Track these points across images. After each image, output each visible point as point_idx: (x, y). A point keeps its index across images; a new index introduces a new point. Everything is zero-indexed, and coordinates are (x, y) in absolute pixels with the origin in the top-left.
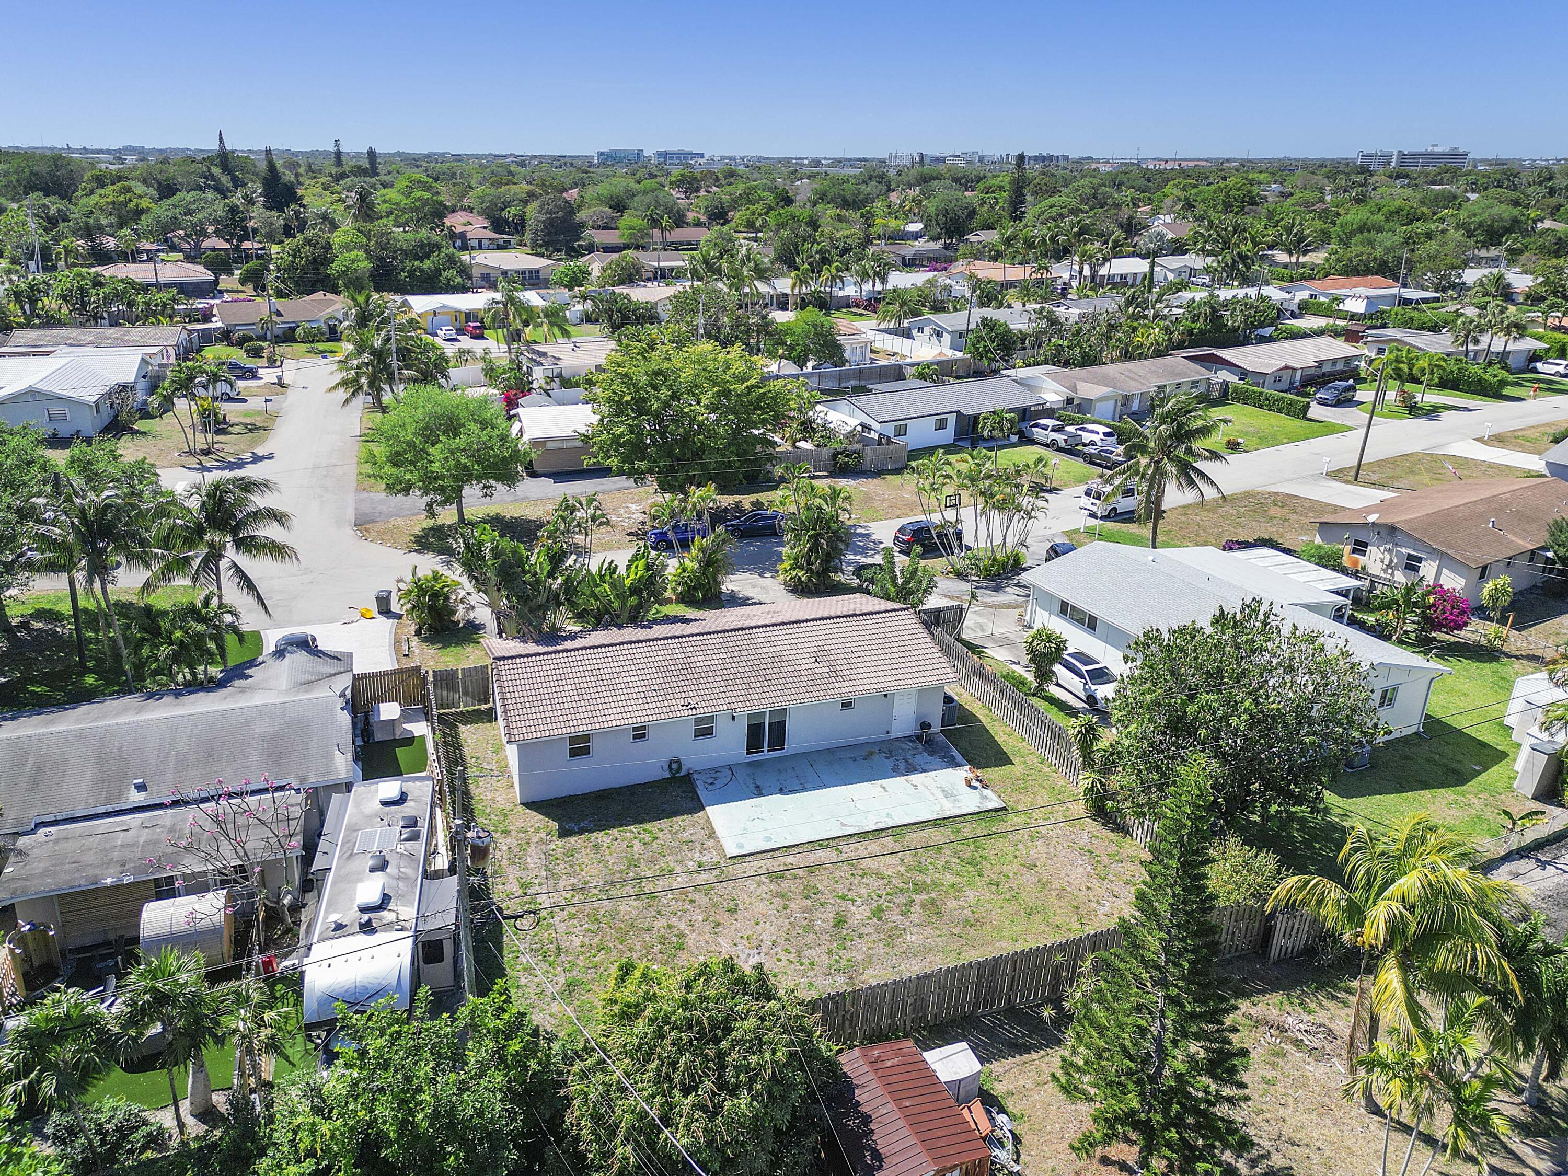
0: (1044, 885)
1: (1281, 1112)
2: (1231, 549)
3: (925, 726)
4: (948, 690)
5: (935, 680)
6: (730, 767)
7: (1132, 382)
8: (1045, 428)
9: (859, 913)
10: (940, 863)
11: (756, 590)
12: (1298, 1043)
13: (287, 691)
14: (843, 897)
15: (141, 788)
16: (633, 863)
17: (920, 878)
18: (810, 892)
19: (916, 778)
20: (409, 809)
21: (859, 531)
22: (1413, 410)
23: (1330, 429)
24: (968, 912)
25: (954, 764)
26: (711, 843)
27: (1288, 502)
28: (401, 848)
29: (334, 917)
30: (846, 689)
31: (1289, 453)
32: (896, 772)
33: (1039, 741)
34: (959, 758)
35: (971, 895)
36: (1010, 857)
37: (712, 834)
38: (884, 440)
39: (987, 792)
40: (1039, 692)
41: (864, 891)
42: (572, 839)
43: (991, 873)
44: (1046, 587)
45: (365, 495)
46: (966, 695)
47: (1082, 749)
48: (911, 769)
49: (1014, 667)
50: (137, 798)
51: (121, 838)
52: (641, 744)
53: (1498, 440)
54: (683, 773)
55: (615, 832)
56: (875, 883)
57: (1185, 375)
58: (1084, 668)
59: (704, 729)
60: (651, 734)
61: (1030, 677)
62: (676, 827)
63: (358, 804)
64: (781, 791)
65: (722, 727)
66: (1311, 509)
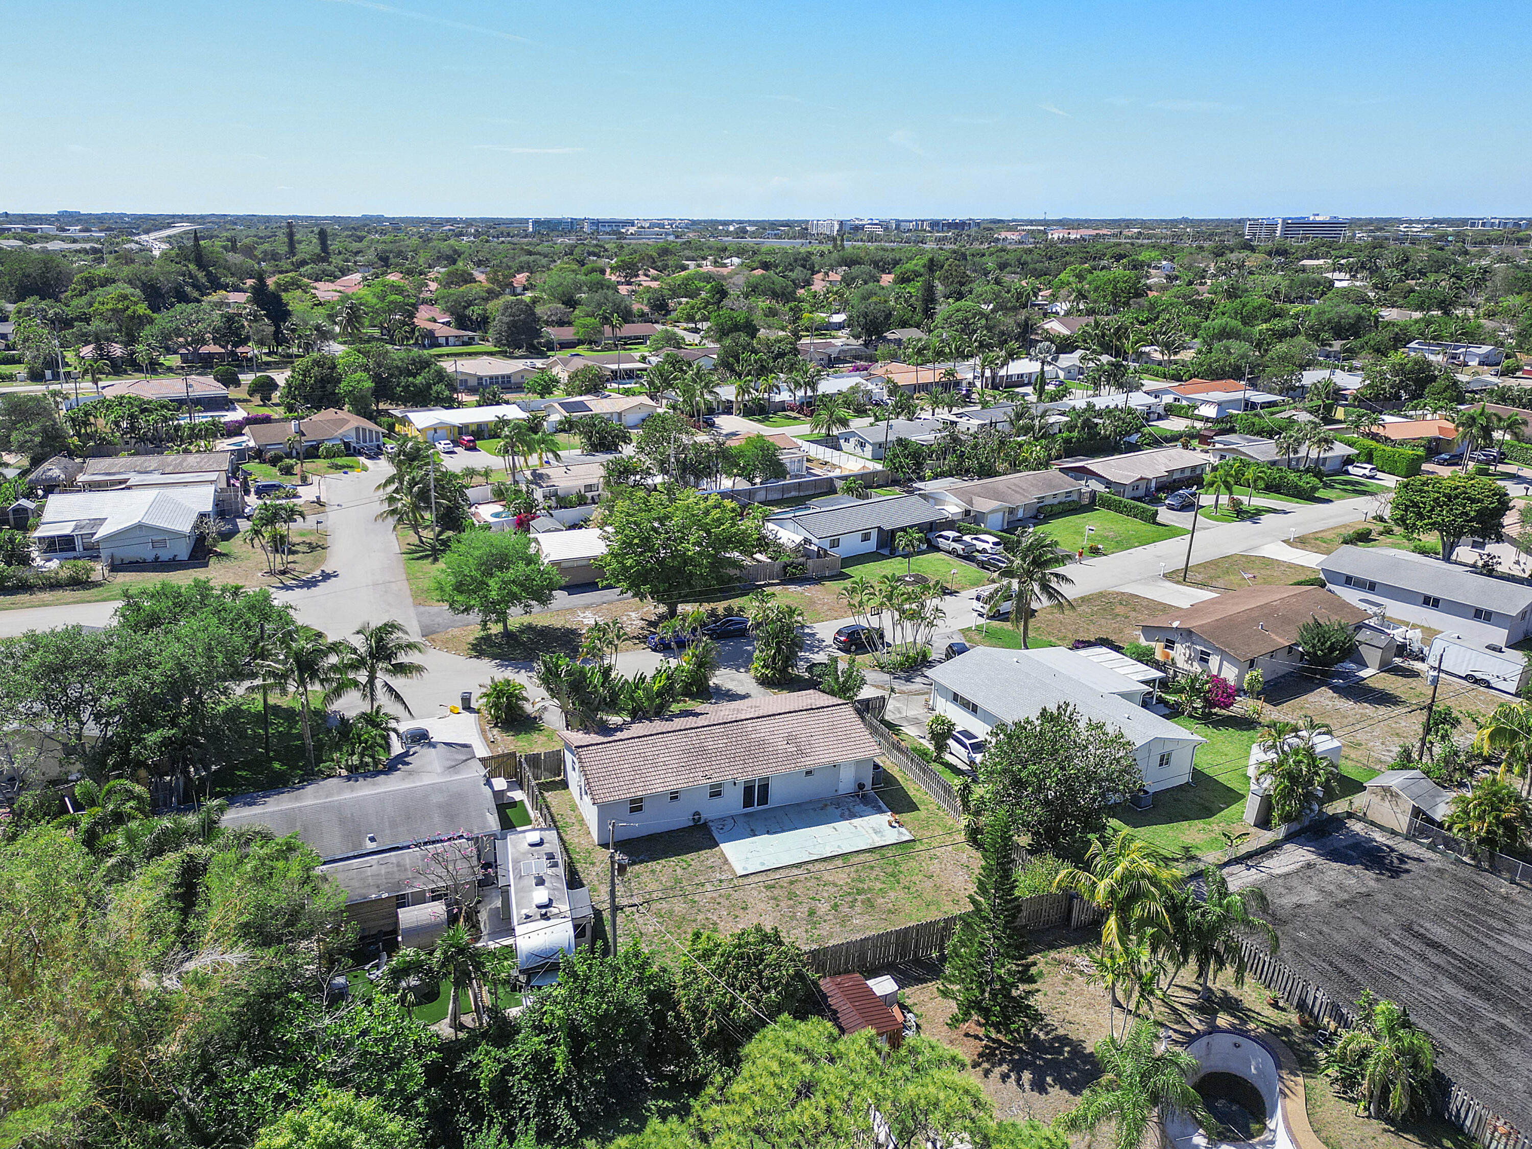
0: (937, 888)
1: (1067, 1008)
2: (1077, 648)
3: (861, 786)
4: (878, 761)
5: (867, 755)
6: (732, 817)
7: (1018, 496)
8: (947, 538)
9: (823, 908)
10: (872, 877)
11: (735, 683)
12: (1081, 972)
13: (443, 773)
14: (813, 899)
15: (372, 840)
16: (678, 881)
17: (861, 885)
18: (791, 896)
19: (856, 821)
20: (547, 848)
21: (807, 631)
22: (1240, 513)
23: (1172, 532)
24: (890, 905)
25: (881, 811)
26: (726, 867)
27: (1131, 601)
28: (549, 871)
29: (524, 911)
30: (808, 762)
31: (1139, 554)
32: (843, 818)
33: (936, 794)
34: (884, 807)
35: (892, 894)
36: (917, 871)
37: (726, 861)
38: (821, 554)
39: (902, 830)
40: (939, 759)
41: (825, 894)
42: (637, 867)
43: (904, 881)
44: (942, 682)
45: (422, 609)
46: (888, 762)
47: (962, 800)
48: (853, 816)
49: (921, 740)
50: (372, 846)
51: (369, 872)
52: (675, 803)
53: (1301, 542)
54: (702, 821)
55: (663, 861)
56: (833, 890)
57: (1061, 487)
58: (967, 742)
59: (716, 792)
60: (682, 797)
61: (932, 748)
62: (702, 858)
63: (514, 846)
64: (768, 833)
65: (727, 791)
66: (1147, 607)
